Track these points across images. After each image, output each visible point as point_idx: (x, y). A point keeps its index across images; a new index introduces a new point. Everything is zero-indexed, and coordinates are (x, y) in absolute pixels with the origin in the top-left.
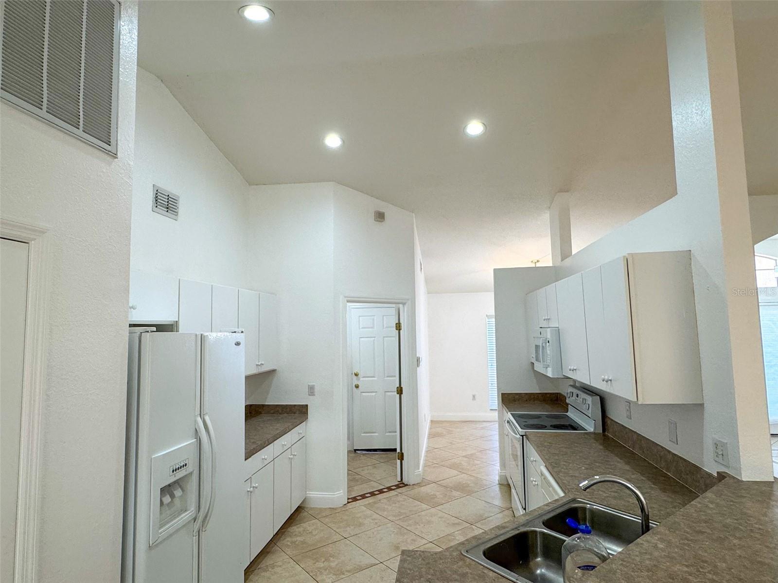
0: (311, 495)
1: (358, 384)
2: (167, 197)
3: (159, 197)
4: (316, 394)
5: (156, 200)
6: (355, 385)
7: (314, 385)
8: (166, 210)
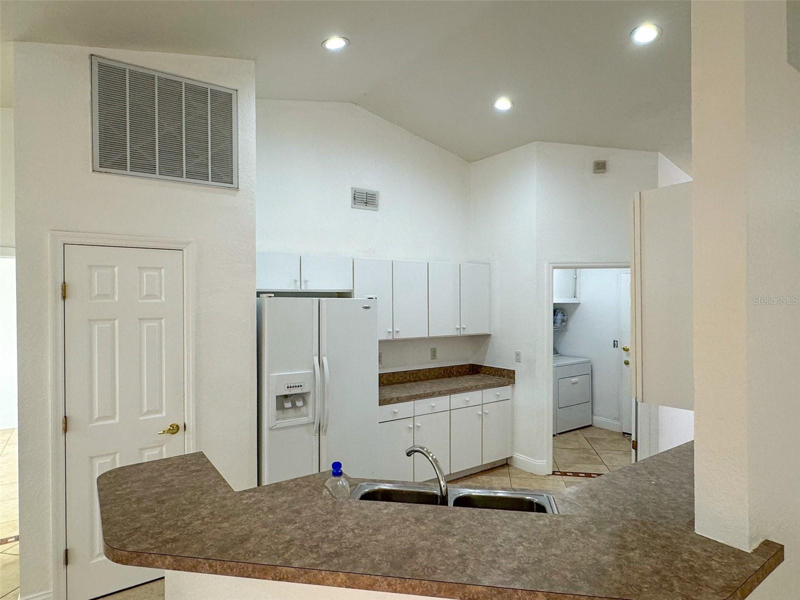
0: (518, 457)
1: (627, 361)
2: (365, 195)
3: (356, 196)
4: (521, 360)
5: (354, 199)
6: (625, 361)
7: (520, 352)
8: (365, 204)
